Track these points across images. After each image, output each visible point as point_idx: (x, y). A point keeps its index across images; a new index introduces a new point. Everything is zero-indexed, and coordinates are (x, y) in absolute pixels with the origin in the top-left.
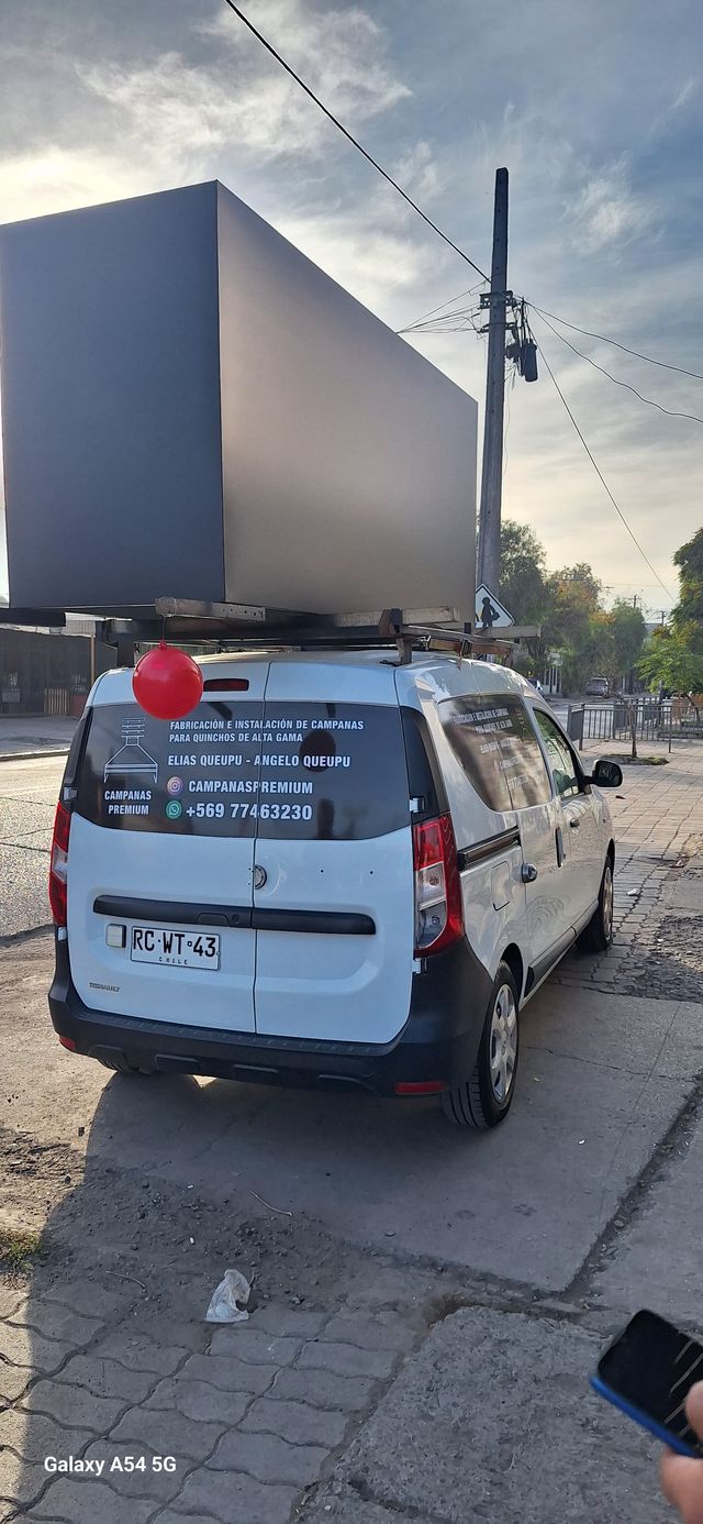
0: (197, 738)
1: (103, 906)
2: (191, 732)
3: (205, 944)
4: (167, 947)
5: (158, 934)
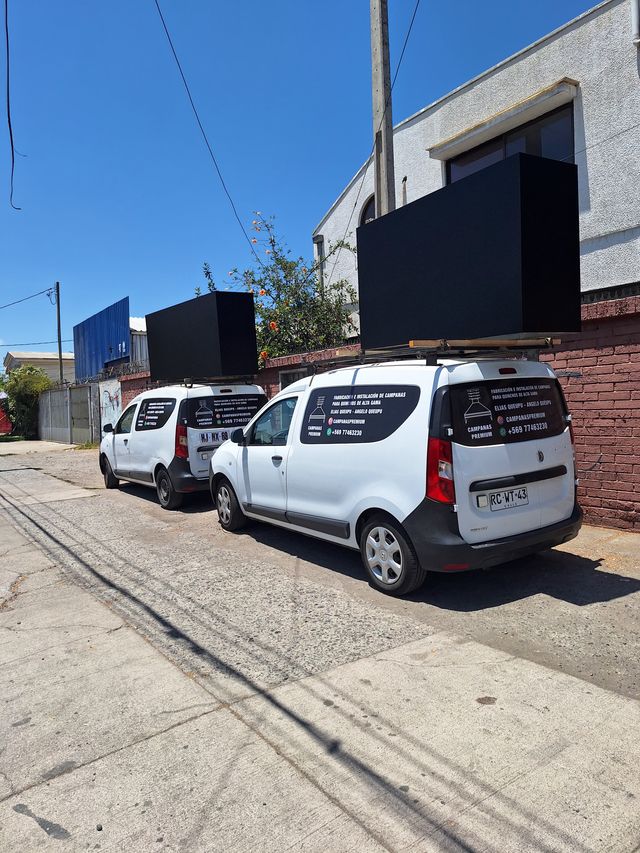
0: (504, 397)
1: (475, 487)
2: (501, 394)
3: (522, 493)
4: (507, 499)
5: (502, 494)
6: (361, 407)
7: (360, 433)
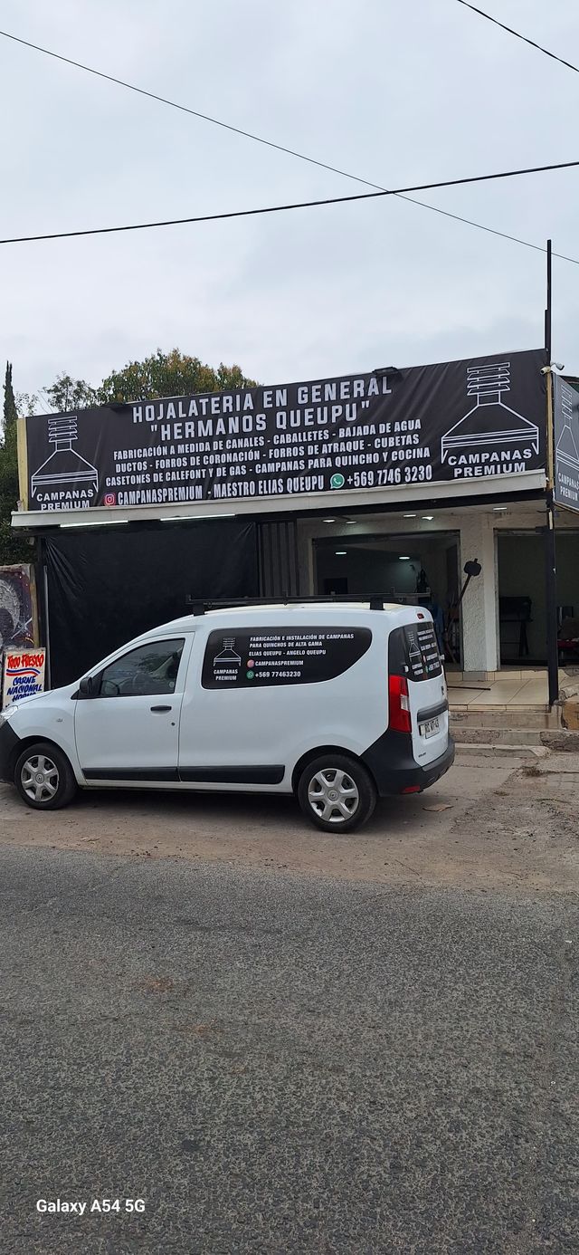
6: (294, 648)
7: (298, 674)
